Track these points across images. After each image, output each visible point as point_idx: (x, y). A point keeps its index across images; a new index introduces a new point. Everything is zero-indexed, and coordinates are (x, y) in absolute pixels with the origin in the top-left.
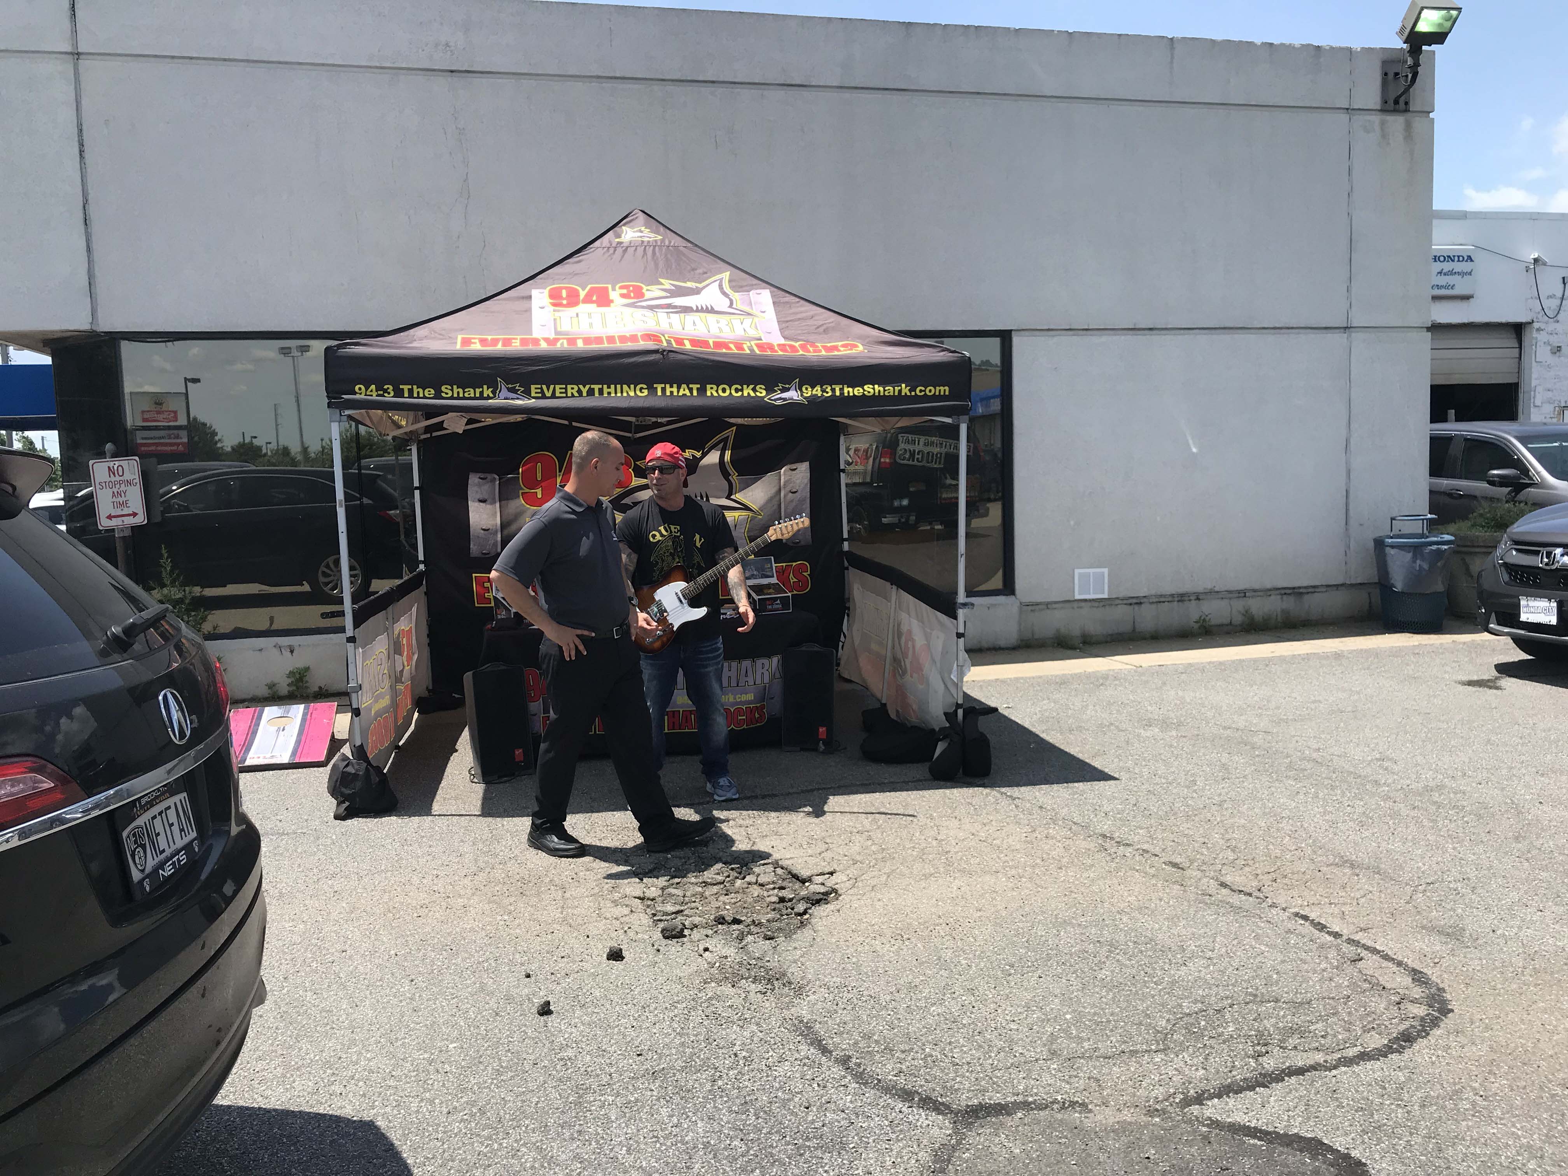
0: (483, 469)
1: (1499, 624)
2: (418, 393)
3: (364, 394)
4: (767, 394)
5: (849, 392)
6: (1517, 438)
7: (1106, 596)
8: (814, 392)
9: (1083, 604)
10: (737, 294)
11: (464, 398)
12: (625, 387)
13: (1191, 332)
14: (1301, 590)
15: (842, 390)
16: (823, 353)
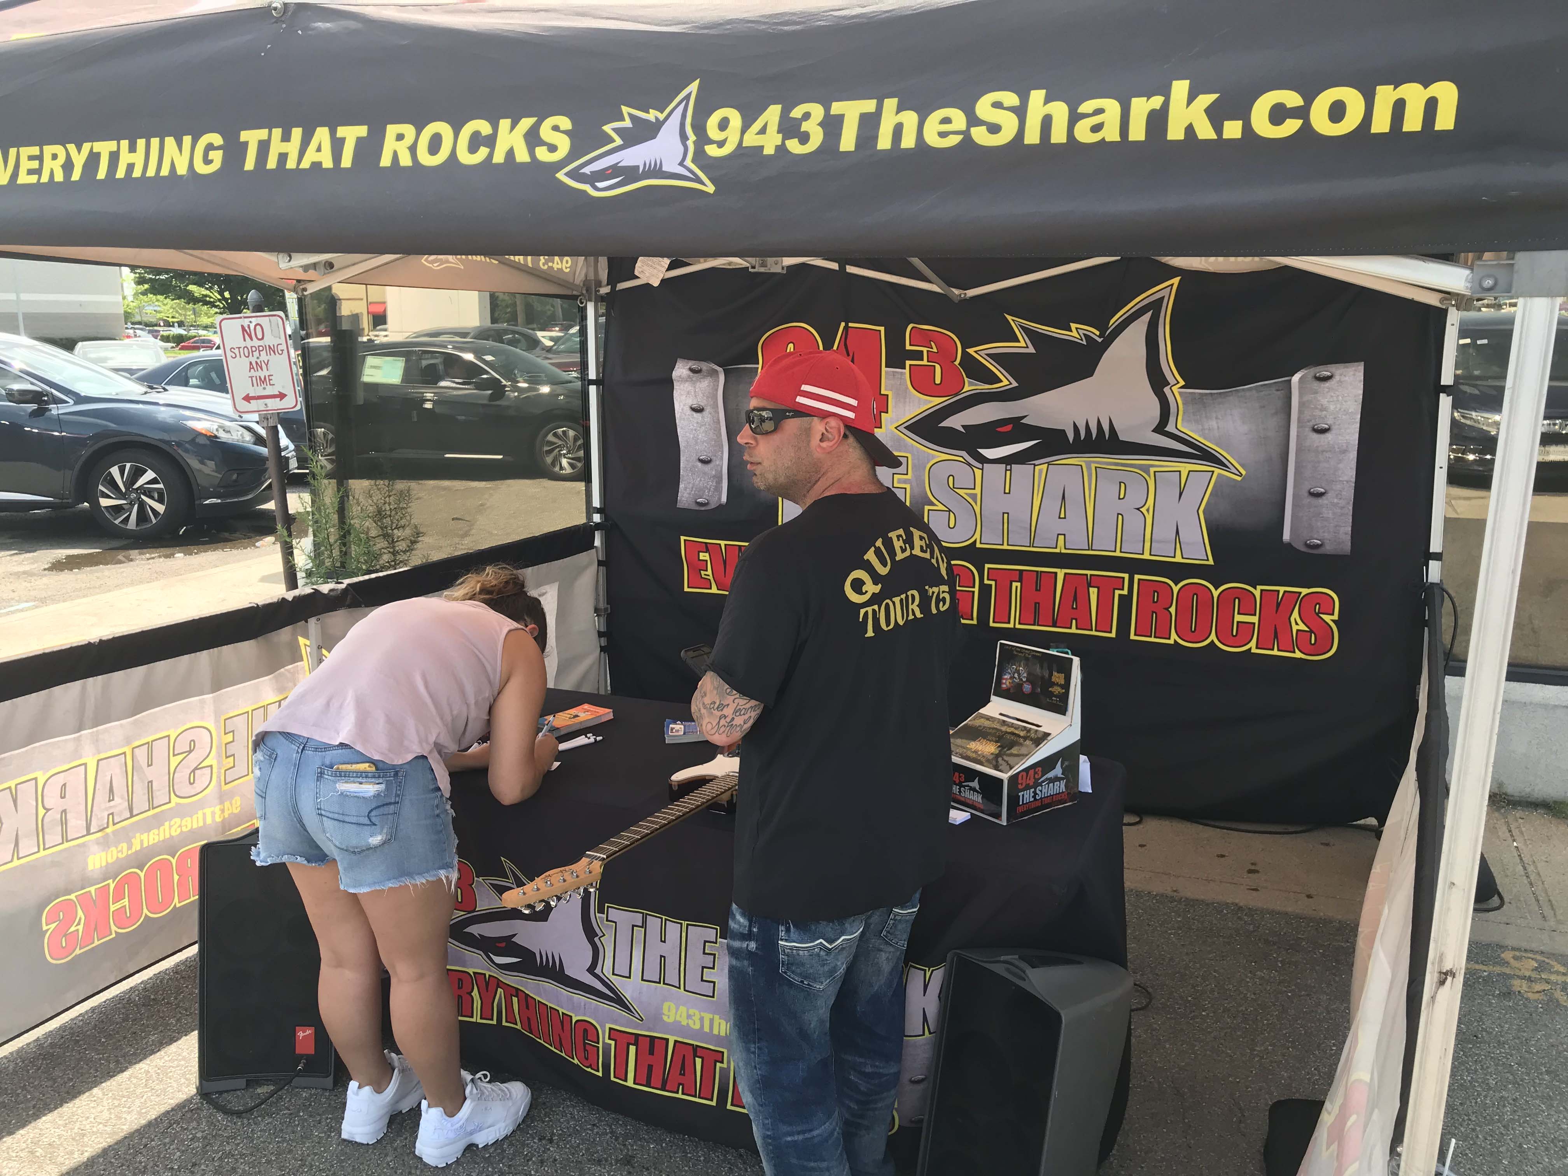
0: (699, 354)
4: (573, 153)
8: (751, 139)
12: (171, 144)
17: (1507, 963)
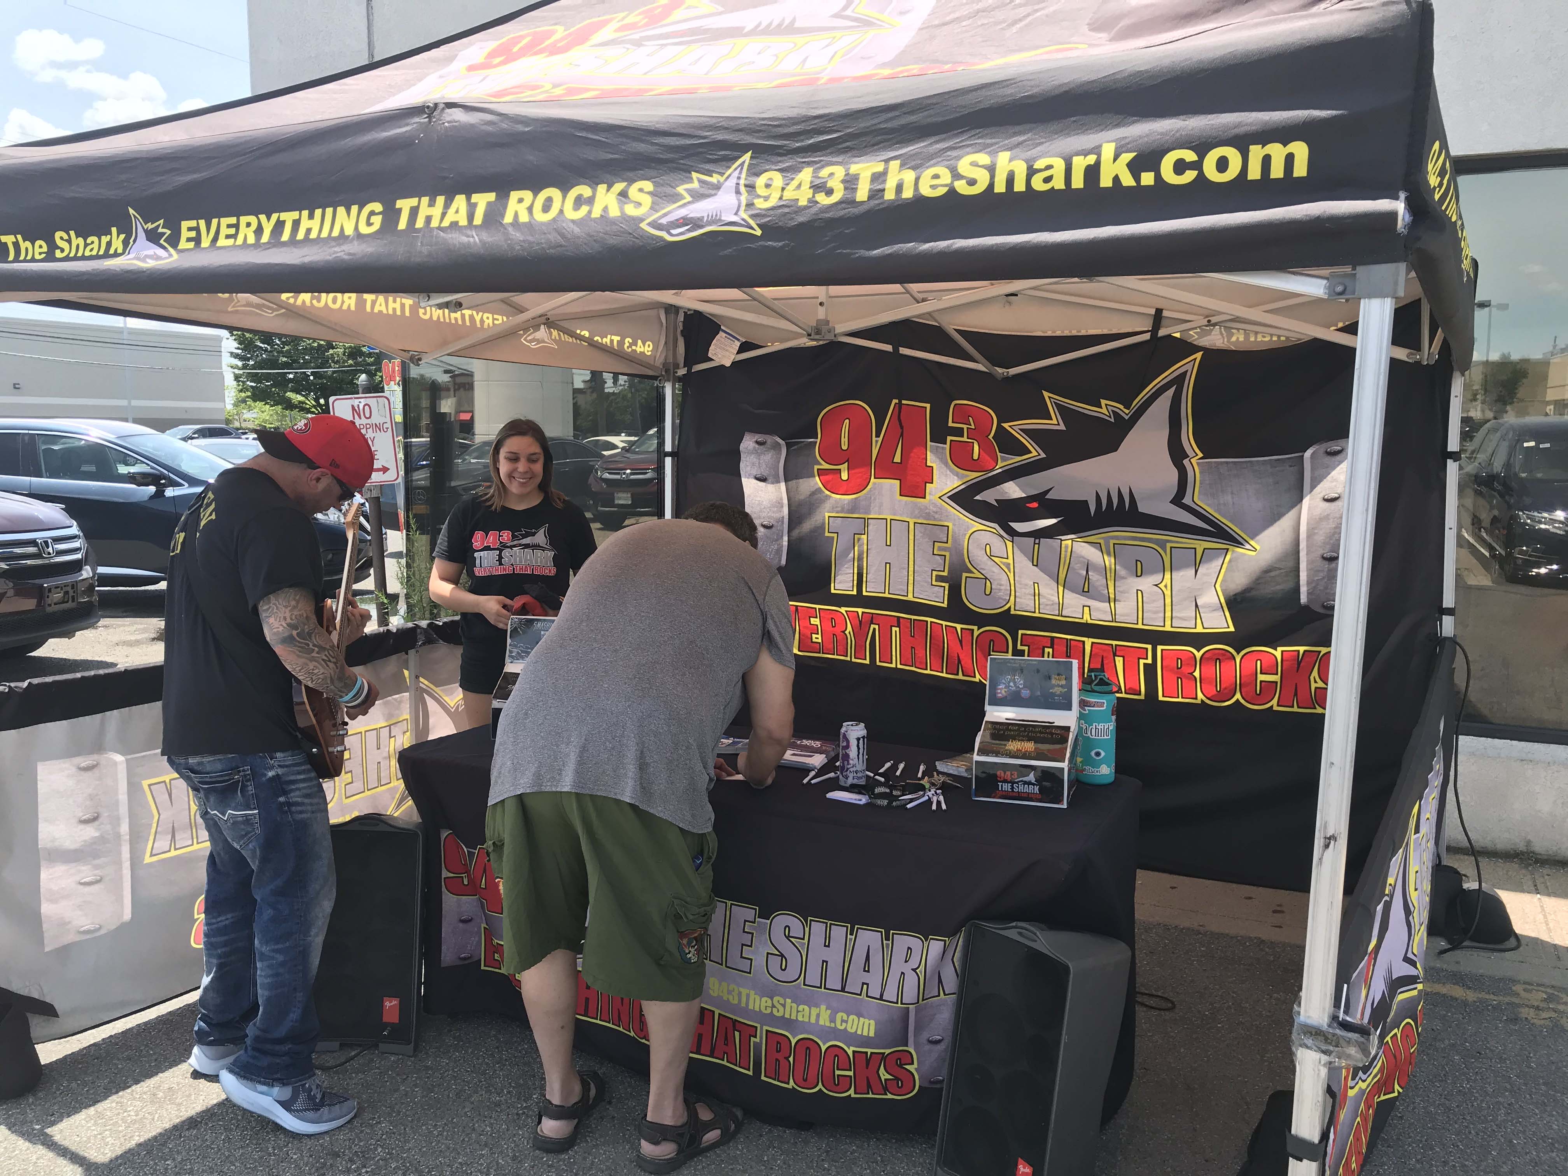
0: (764, 427)
2: (26, 249)
5: (899, 188)
8: (789, 194)
11: (83, 259)
12: (341, 210)
15: (880, 176)
17: (1519, 994)
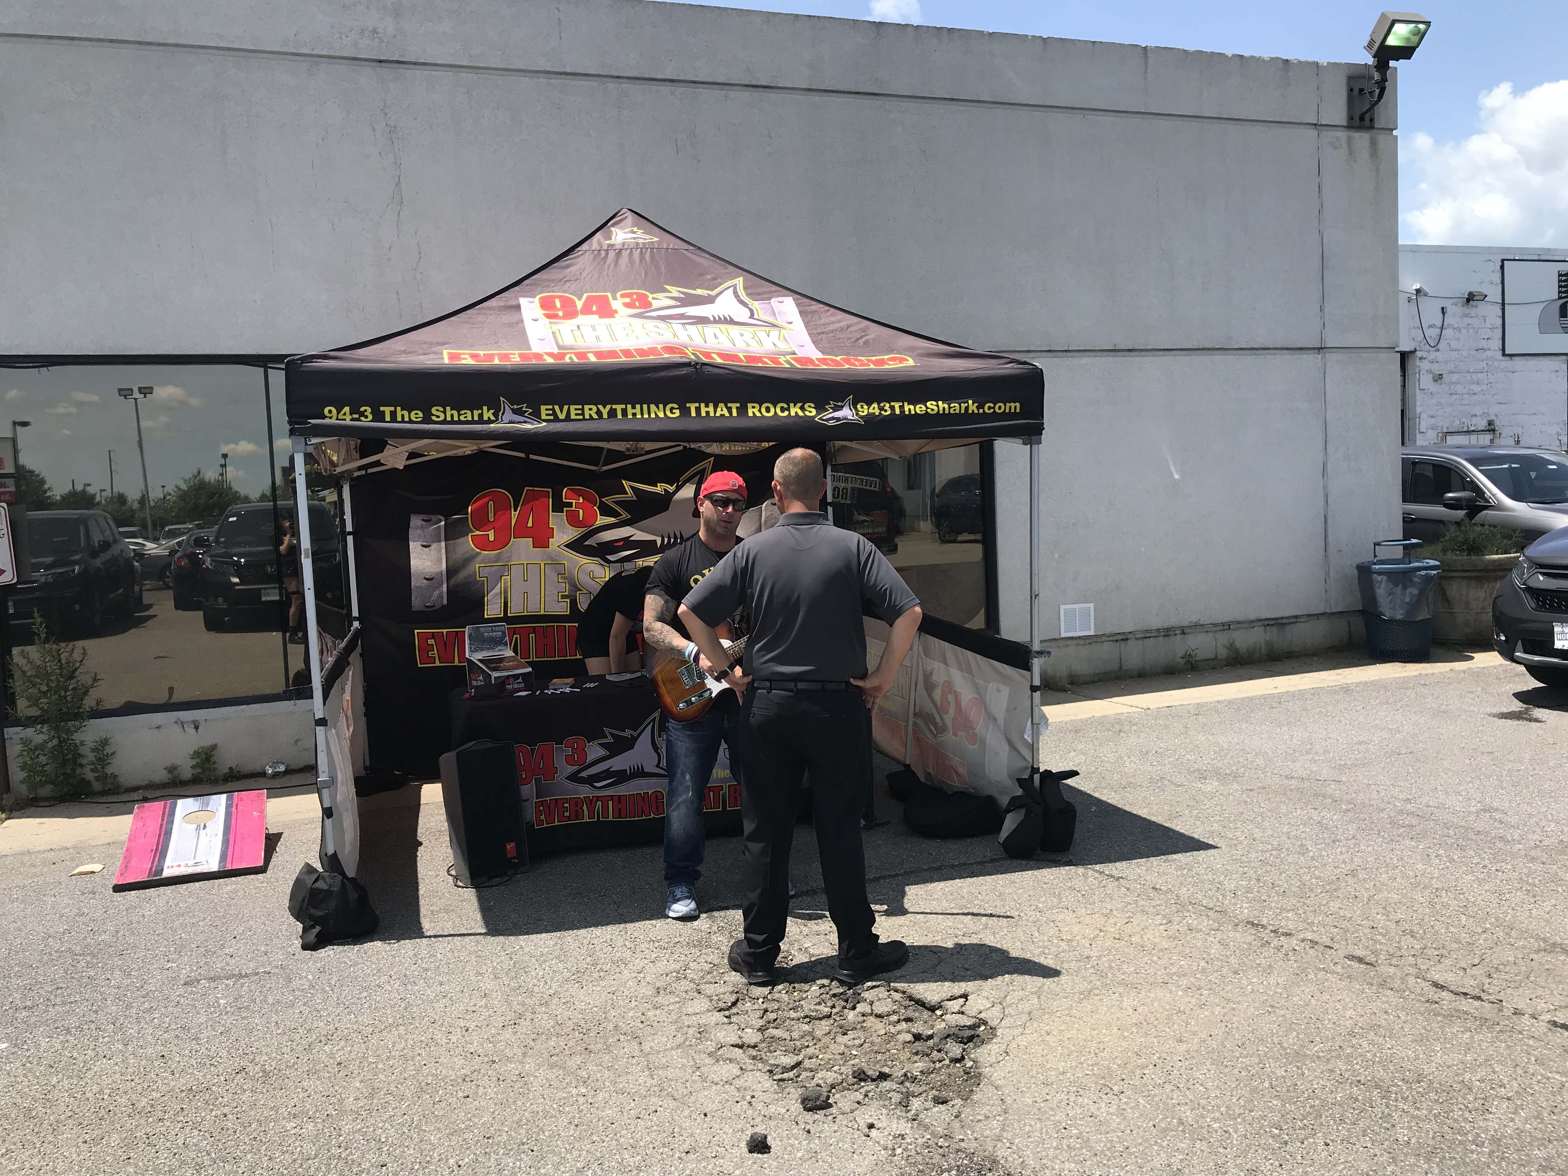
0: (429, 510)
1: (1525, 652)
2: (403, 416)
3: (334, 418)
4: (818, 413)
5: (910, 410)
6: (1466, 460)
7: (1092, 633)
8: (871, 411)
9: (1069, 642)
10: (756, 303)
11: (459, 422)
12: (653, 407)
13: (1170, 353)
14: (1284, 621)
15: (902, 407)
16: (872, 366)
